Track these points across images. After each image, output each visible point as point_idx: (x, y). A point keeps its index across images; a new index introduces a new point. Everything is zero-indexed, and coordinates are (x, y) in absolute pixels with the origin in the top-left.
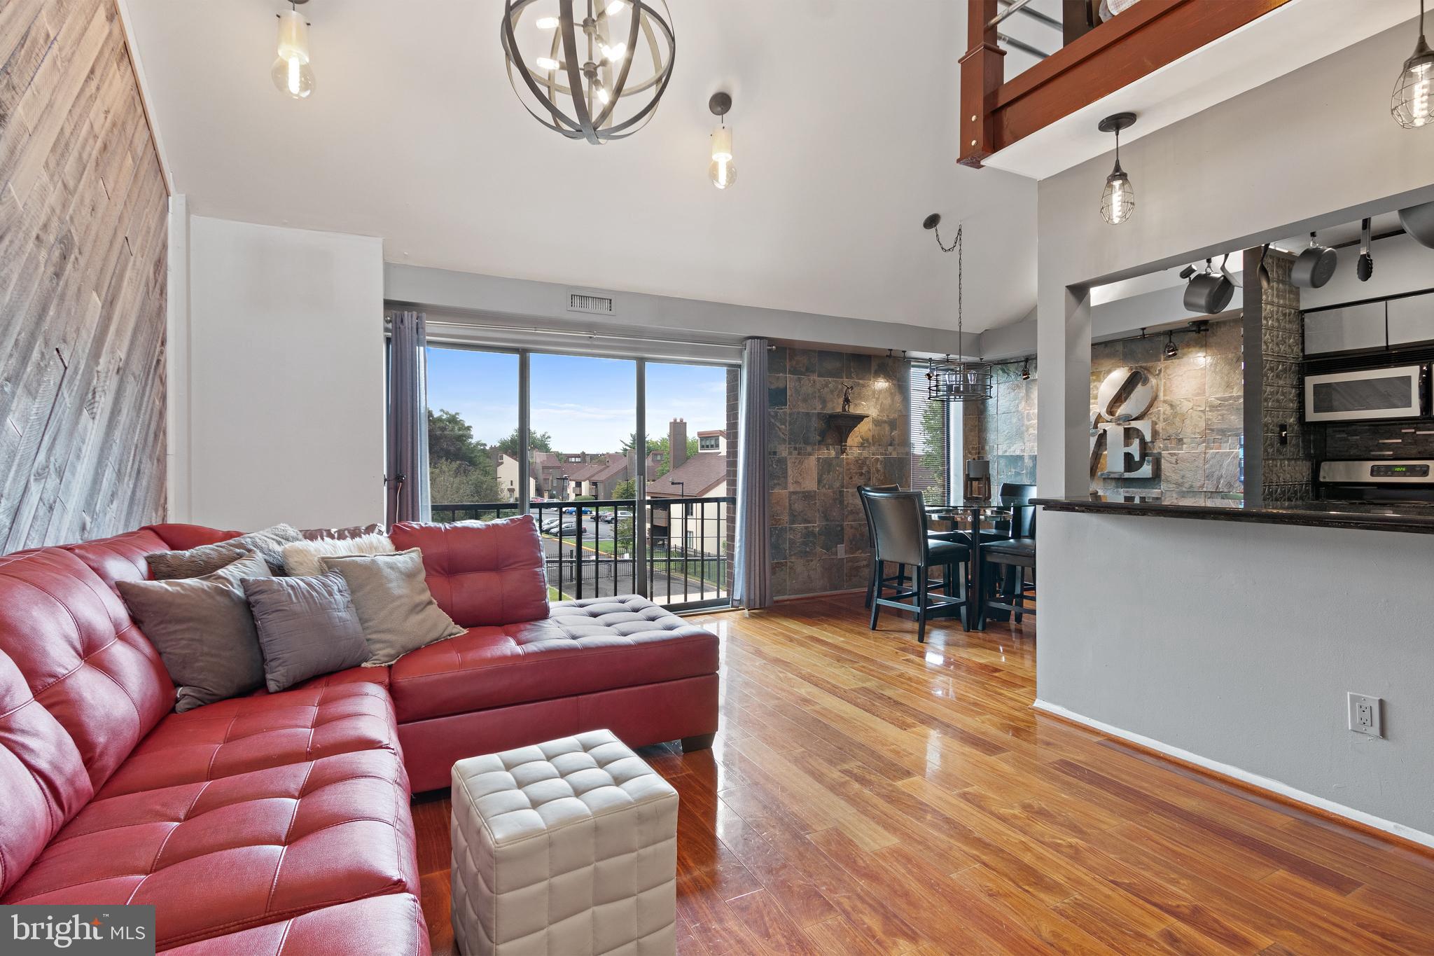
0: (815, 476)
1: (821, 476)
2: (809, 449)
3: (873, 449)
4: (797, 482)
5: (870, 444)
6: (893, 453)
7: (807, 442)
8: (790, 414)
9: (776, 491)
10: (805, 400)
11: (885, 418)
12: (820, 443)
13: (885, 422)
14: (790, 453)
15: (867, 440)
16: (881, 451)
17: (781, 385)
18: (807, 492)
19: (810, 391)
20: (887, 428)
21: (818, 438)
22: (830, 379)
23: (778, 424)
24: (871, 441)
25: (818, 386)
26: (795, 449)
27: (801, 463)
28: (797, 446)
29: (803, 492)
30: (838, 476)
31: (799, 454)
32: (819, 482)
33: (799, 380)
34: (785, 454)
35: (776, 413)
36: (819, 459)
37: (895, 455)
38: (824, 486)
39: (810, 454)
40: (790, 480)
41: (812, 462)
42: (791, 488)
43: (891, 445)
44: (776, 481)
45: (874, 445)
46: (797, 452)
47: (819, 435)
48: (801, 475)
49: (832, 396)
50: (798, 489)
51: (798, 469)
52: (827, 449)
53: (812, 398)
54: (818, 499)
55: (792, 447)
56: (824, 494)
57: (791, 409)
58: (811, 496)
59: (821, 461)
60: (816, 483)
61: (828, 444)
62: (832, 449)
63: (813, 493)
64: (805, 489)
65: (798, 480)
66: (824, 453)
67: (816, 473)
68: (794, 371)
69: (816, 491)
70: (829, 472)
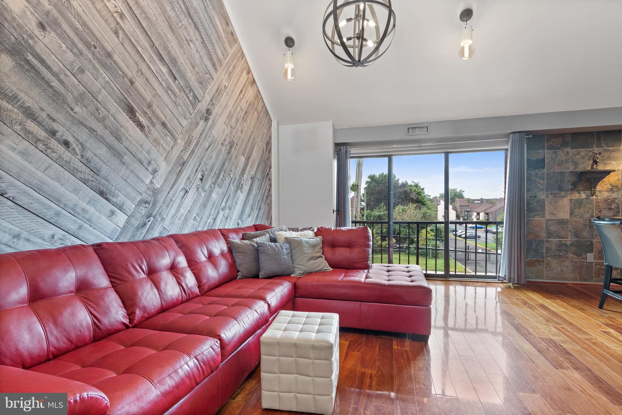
0: (568, 209)
1: (573, 210)
2: (563, 194)
4: (552, 214)
5: (619, 189)
7: (561, 189)
8: (548, 174)
9: (536, 218)
10: (559, 165)
12: (572, 190)
14: (547, 197)
15: (616, 187)
17: (541, 157)
18: (561, 220)
19: (564, 158)
21: (570, 187)
22: (581, 150)
23: (538, 180)
24: (620, 186)
25: (571, 154)
26: (551, 194)
27: (556, 202)
28: (553, 192)
29: (558, 220)
30: (589, 210)
31: (554, 197)
32: (571, 213)
33: (555, 152)
34: (543, 197)
35: (536, 174)
36: (571, 200)
38: (576, 216)
39: (563, 197)
40: (547, 212)
41: (565, 202)
42: (548, 217)
44: (536, 213)
46: (553, 196)
47: (571, 185)
48: (556, 209)
49: (582, 160)
50: (553, 218)
51: (554, 206)
52: (578, 194)
53: (566, 163)
54: (571, 224)
55: (548, 193)
56: (576, 221)
57: (548, 170)
58: (565, 222)
59: (573, 201)
60: (569, 215)
61: (580, 190)
62: (583, 194)
63: (566, 221)
64: (560, 218)
65: (554, 213)
66: (576, 196)
67: (569, 208)
68: (551, 148)
69: (568, 220)
70: (580, 208)
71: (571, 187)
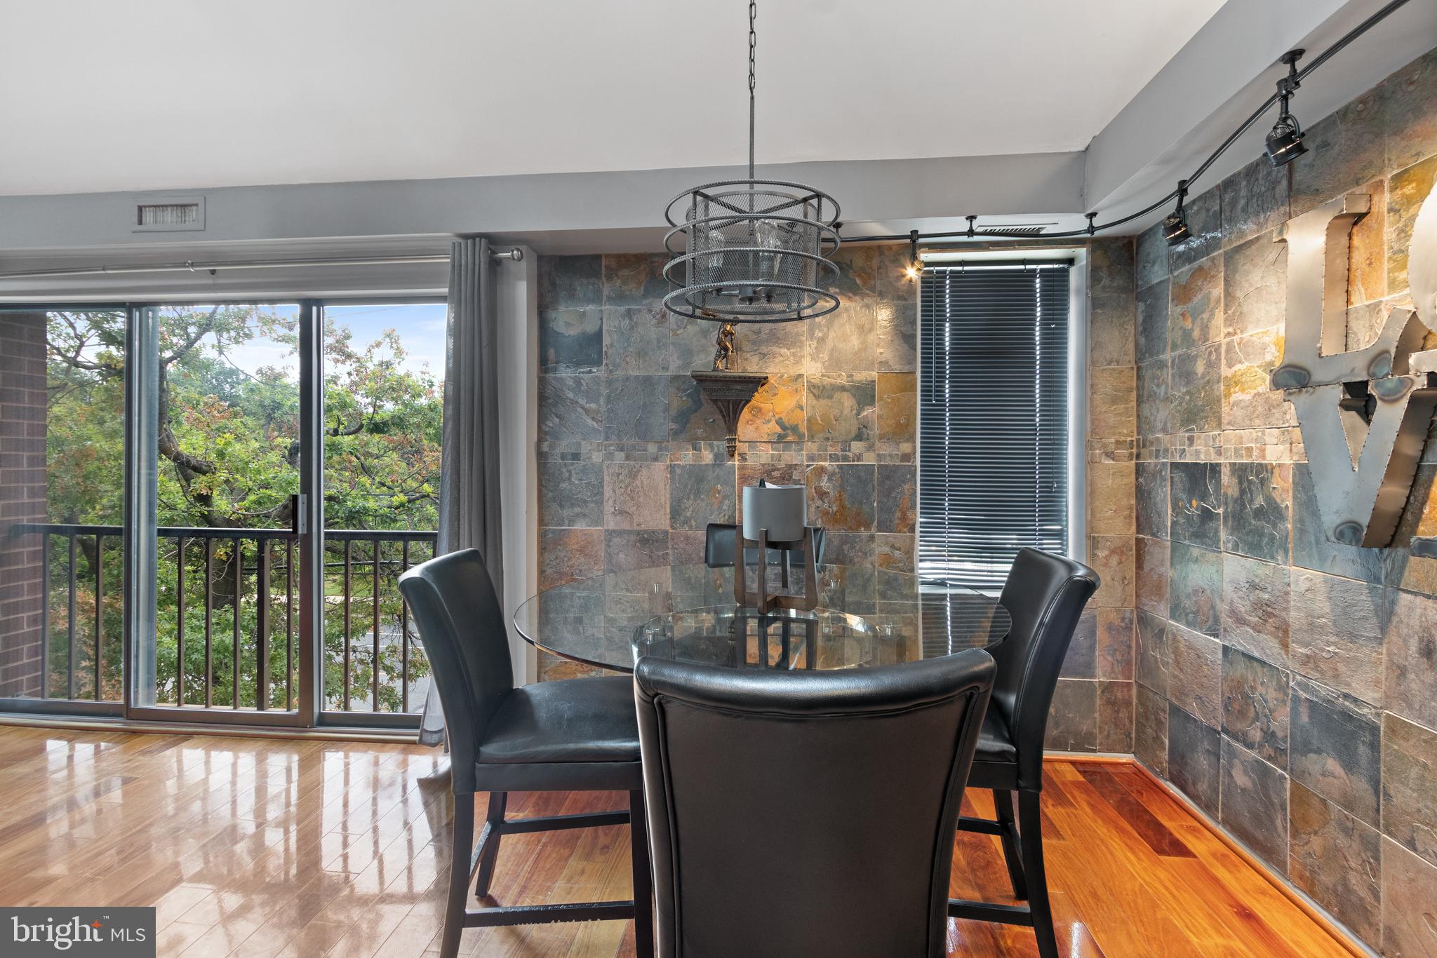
0: (665, 498)
1: (680, 500)
2: (652, 448)
3: (811, 447)
4: (622, 512)
5: (801, 436)
6: (865, 455)
7: (642, 431)
8: (610, 383)
9: (580, 526)
10: (641, 354)
11: (843, 380)
12: (676, 434)
13: (843, 389)
14: (610, 456)
15: (794, 429)
16: (831, 450)
17: (591, 328)
18: (646, 532)
19: (653, 334)
20: (848, 402)
23: (582, 401)
24: (803, 429)
25: (672, 322)
26: (620, 449)
27: (633, 475)
28: (624, 442)
29: (638, 533)
30: (721, 502)
31: (627, 458)
32: (675, 513)
33: (629, 314)
34: (597, 457)
35: (578, 382)
36: (672, 468)
37: (869, 460)
38: (686, 522)
39: (656, 459)
40: (608, 507)
41: (657, 476)
42: (611, 523)
43: (859, 437)
44: (577, 510)
45: (812, 438)
46: (622, 454)
47: (675, 420)
48: (632, 499)
49: (704, 341)
50: (626, 526)
51: (626, 487)
52: (694, 449)
53: (659, 348)
54: (673, 548)
55: (611, 445)
56: (687, 538)
57: (611, 371)
58: (657, 541)
59: (678, 471)
60: (668, 517)
61: (697, 439)
62: (705, 449)
63: (661, 536)
64: (643, 527)
65: (627, 510)
66: (687, 457)
67: (668, 496)
68: (619, 298)
69: (666, 532)
70: (698, 493)
71: (673, 426)
